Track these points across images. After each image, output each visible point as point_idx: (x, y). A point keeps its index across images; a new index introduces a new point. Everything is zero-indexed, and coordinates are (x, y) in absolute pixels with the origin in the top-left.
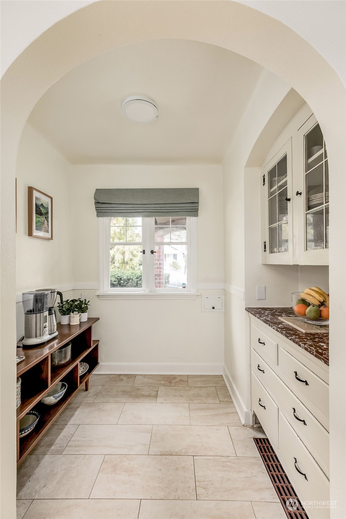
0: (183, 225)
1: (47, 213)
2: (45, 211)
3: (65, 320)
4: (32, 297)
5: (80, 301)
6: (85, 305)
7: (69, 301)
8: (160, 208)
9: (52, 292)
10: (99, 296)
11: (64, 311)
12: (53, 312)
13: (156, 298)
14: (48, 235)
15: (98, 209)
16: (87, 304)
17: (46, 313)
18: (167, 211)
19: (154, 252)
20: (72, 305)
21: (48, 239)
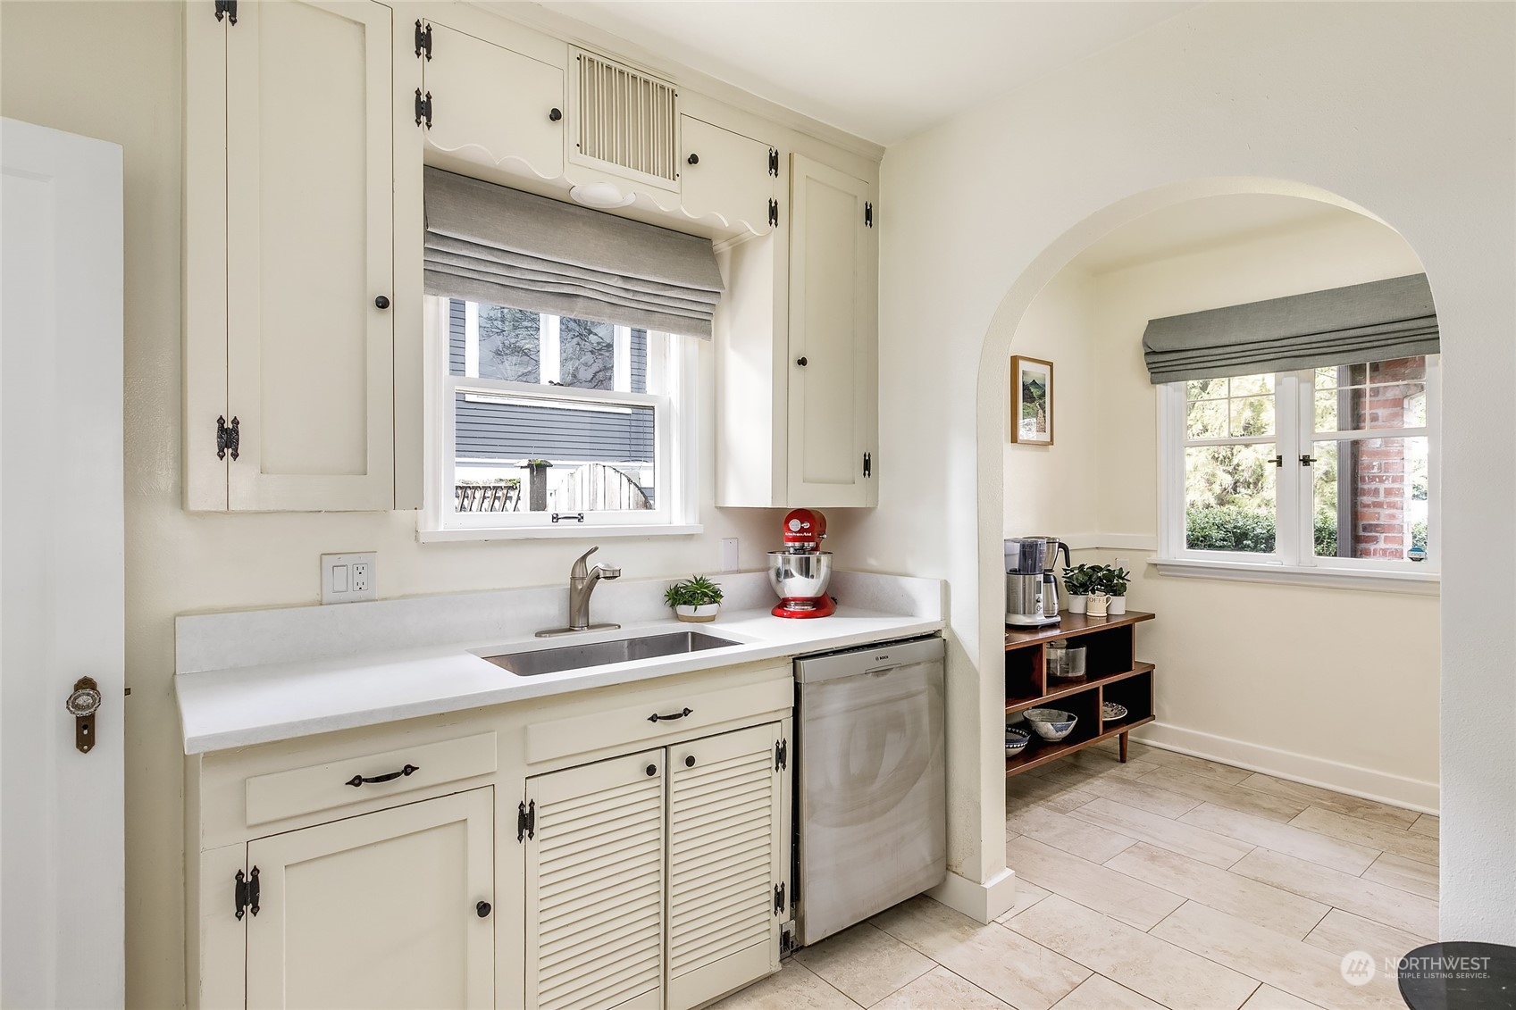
0: (1413, 379)
1: (1043, 395)
2: (1039, 393)
3: (1077, 604)
4: (1017, 548)
5: (1108, 570)
6: (1121, 581)
7: (1086, 567)
8: (1325, 344)
9: (1051, 542)
10: (1156, 565)
11: (1074, 585)
12: (1053, 580)
13: (1316, 584)
14: (1046, 437)
15: (1154, 366)
16: (1123, 579)
17: (1040, 577)
18: (1350, 347)
19: (1312, 461)
20: (1090, 577)
21: (1045, 444)
